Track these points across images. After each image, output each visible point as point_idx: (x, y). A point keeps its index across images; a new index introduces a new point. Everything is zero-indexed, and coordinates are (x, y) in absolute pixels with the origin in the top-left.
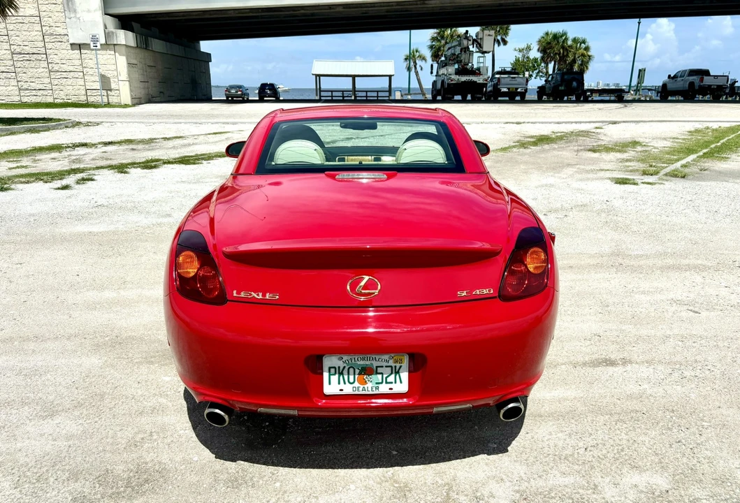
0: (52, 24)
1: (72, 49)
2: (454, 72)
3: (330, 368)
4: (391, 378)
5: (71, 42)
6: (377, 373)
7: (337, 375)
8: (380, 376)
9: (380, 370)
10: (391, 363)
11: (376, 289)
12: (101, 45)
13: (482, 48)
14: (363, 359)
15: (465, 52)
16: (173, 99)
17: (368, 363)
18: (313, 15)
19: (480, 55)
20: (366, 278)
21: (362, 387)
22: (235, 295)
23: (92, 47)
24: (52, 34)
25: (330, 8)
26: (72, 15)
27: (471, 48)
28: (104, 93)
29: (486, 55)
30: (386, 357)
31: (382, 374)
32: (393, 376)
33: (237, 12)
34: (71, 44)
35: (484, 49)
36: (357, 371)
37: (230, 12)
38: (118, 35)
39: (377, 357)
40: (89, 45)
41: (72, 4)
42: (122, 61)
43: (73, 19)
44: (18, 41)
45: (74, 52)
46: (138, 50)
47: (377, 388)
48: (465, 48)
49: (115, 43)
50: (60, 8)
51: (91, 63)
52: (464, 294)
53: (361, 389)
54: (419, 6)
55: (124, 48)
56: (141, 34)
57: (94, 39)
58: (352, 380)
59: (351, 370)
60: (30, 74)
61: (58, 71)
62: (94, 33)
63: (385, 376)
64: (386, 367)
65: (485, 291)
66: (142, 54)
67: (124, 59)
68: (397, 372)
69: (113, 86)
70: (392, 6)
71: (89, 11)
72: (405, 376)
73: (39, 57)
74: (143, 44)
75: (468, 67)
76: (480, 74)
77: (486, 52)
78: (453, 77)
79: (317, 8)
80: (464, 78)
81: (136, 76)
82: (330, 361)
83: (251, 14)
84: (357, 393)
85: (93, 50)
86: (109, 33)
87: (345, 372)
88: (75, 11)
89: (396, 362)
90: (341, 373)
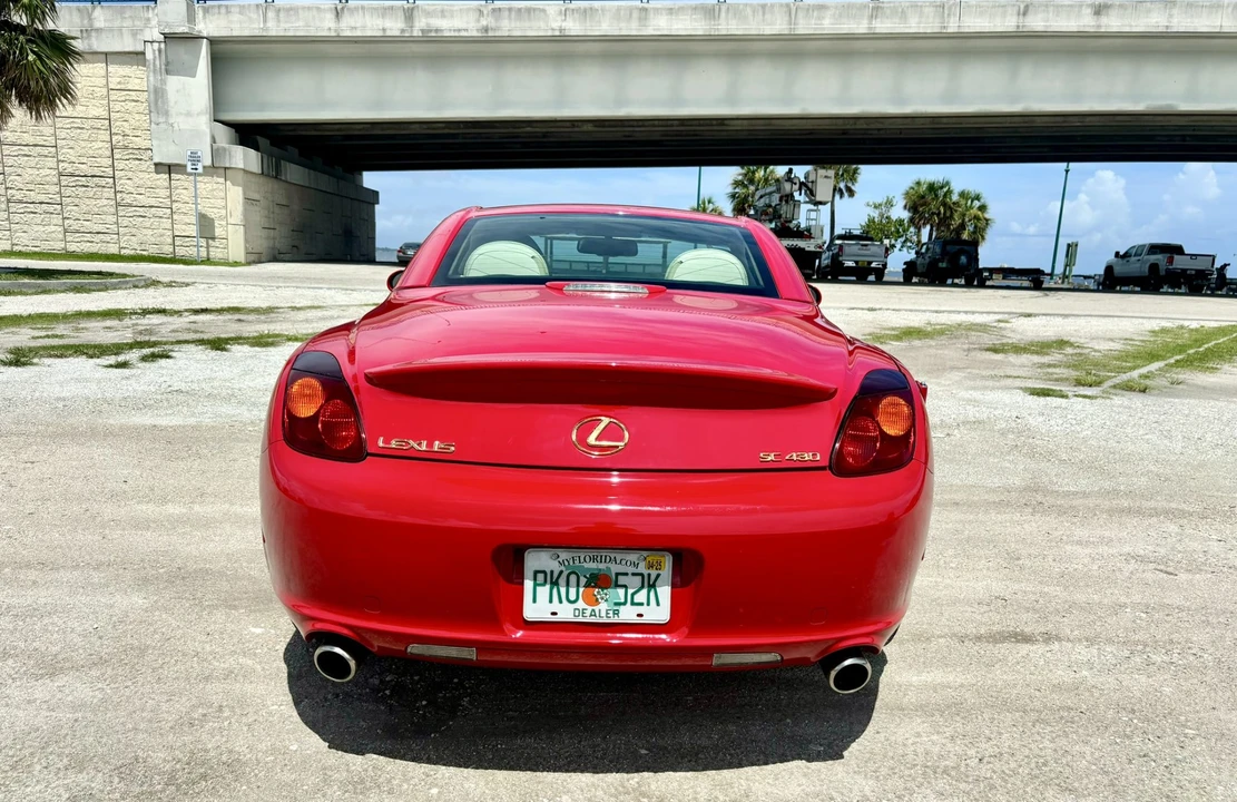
0: (128, 132)
1: (157, 172)
3: (536, 573)
4: (641, 596)
5: (156, 160)
6: (617, 586)
7: (548, 587)
8: (621, 591)
9: (622, 580)
10: (642, 568)
11: (621, 438)
12: (204, 167)
13: (814, 196)
14: (593, 559)
15: (787, 202)
16: (314, 257)
17: (602, 566)
18: (545, 135)
19: (812, 207)
20: (605, 421)
21: (590, 608)
22: (381, 444)
23: (189, 170)
24: (126, 148)
25: (574, 126)
26: (161, 120)
27: (796, 195)
28: (203, 242)
29: (820, 207)
30: (633, 557)
31: (625, 587)
32: (645, 591)
33: (425, 126)
34: (156, 164)
35: (818, 199)
36: (583, 581)
37: (413, 126)
38: (233, 153)
39: (619, 557)
40: (185, 166)
41: (163, 103)
42: (236, 194)
43: (163, 126)
44: (71, 155)
45: (159, 176)
46: (262, 180)
47: (616, 613)
48: (787, 196)
49: (227, 165)
50: (143, 107)
51: (186, 195)
52: (771, 457)
53: (588, 613)
54: (715, 128)
55: (241, 174)
56: (270, 155)
57: (195, 158)
58: (572, 597)
59: (573, 579)
60: (84, 208)
61: (130, 206)
62: (194, 148)
63: (630, 591)
64: (634, 574)
65: (808, 456)
66: (270, 185)
67: (239, 190)
68: (652, 586)
69: (218, 231)
70: (672, 126)
71: (189, 114)
72: (665, 592)
73: (103, 182)
74: (272, 171)
75: (792, 225)
76: (810, 237)
77: (821, 203)
79: (552, 124)
81: (258, 217)
82: (535, 560)
83: (446, 131)
84: (580, 619)
85: (190, 174)
86: (218, 149)
87: (562, 581)
88: (167, 113)
89: (650, 566)
90: (555, 583)
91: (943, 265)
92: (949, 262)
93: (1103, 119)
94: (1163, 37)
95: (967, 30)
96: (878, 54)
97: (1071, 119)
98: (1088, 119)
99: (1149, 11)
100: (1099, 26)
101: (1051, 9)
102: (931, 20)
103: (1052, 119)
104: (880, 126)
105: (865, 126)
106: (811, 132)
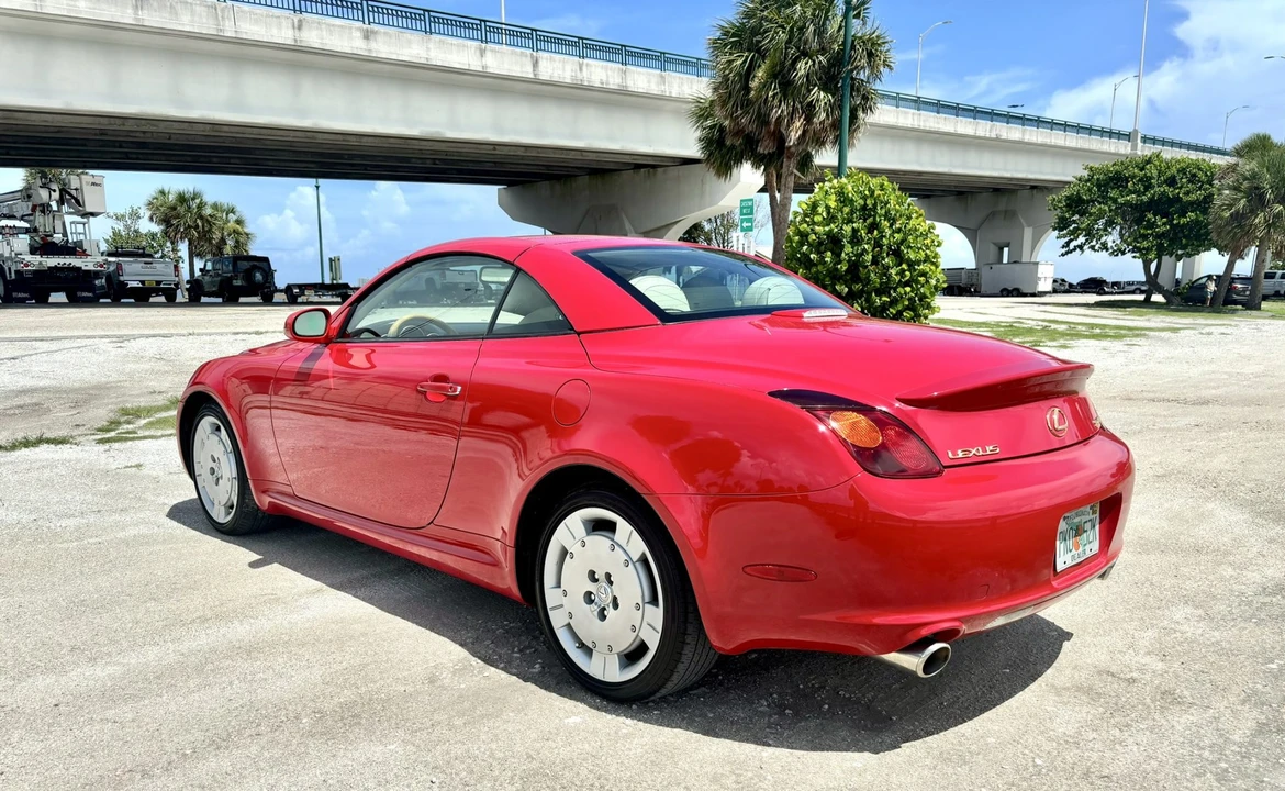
2: (27, 249)
3: (1060, 534)
4: (1091, 537)
7: (1063, 543)
8: (1085, 535)
9: (1085, 527)
11: (1065, 423)
13: (84, 206)
14: (1077, 515)
15: (43, 212)
17: (1079, 520)
19: (79, 219)
20: (1056, 411)
21: (1077, 554)
22: (951, 457)
27: (56, 206)
29: (91, 218)
30: (1087, 508)
31: (1087, 531)
32: (1092, 533)
35: (89, 209)
36: (1074, 533)
39: (1083, 510)
48: (42, 205)
53: (1077, 557)
58: (1071, 548)
59: (1071, 533)
64: (1089, 521)
68: (1094, 528)
76: (84, 253)
77: (93, 214)
78: (28, 258)
80: (52, 261)
84: (1074, 563)
87: (1068, 537)
90: (1065, 540)
91: (237, 283)
92: (243, 279)
93: (377, 140)
94: (424, 68)
95: (244, 37)
96: (146, 49)
97: (348, 138)
98: (365, 139)
99: (409, 42)
100: (370, 51)
101: (324, 26)
102: (205, 20)
103: (333, 137)
104: (153, 129)
105: (135, 128)
106: (59, 130)
